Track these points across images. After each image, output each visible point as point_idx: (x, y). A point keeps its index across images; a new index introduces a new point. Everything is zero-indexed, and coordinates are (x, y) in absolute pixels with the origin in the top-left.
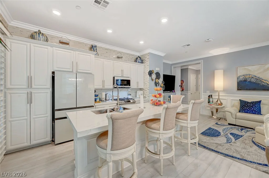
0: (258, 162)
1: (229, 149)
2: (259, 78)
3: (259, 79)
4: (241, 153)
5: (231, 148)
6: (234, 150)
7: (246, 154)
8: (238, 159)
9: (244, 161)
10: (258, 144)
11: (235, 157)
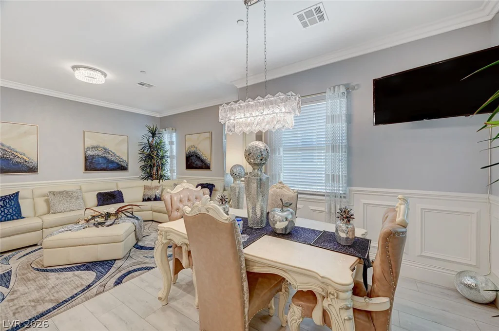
0: (79, 291)
1: (19, 310)
2: (9, 148)
3: (10, 151)
4: (46, 299)
5: (21, 305)
6: (29, 304)
7: (54, 293)
8: (54, 308)
9: (65, 305)
10: (49, 268)
11: (47, 311)
